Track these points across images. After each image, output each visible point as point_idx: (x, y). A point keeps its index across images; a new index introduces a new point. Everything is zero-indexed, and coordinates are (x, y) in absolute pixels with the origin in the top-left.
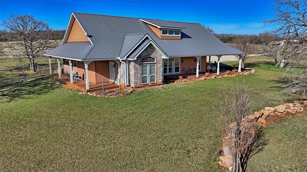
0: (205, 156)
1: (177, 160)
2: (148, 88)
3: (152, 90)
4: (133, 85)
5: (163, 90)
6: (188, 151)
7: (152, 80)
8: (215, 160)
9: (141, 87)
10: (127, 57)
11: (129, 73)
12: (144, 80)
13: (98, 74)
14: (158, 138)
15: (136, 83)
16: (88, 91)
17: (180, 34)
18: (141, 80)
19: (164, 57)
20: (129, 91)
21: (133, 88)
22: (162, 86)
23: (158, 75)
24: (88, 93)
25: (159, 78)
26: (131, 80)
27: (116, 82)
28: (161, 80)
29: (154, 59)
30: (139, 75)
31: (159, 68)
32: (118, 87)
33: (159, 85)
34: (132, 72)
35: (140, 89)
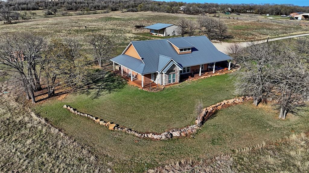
0: (191, 120)
1: (182, 120)
2: (171, 86)
3: (174, 87)
4: (164, 84)
5: (179, 87)
6: (187, 118)
7: (174, 81)
8: (194, 121)
9: (168, 85)
10: (162, 71)
11: (162, 78)
12: (169, 81)
13: (146, 77)
14: (177, 113)
15: (165, 84)
16: (143, 88)
17: (191, 50)
18: (168, 82)
19: (181, 69)
20: (162, 88)
21: (164, 86)
22: (179, 84)
23: (177, 79)
24: (143, 89)
25: (177, 80)
26: (163, 82)
27: (155, 82)
28: (178, 81)
29: (175, 70)
30: (167, 80)
31: (178, 75)
32: (156, 85)
33: (178, 83)
34: (164, 78)
35: (167, 87)
